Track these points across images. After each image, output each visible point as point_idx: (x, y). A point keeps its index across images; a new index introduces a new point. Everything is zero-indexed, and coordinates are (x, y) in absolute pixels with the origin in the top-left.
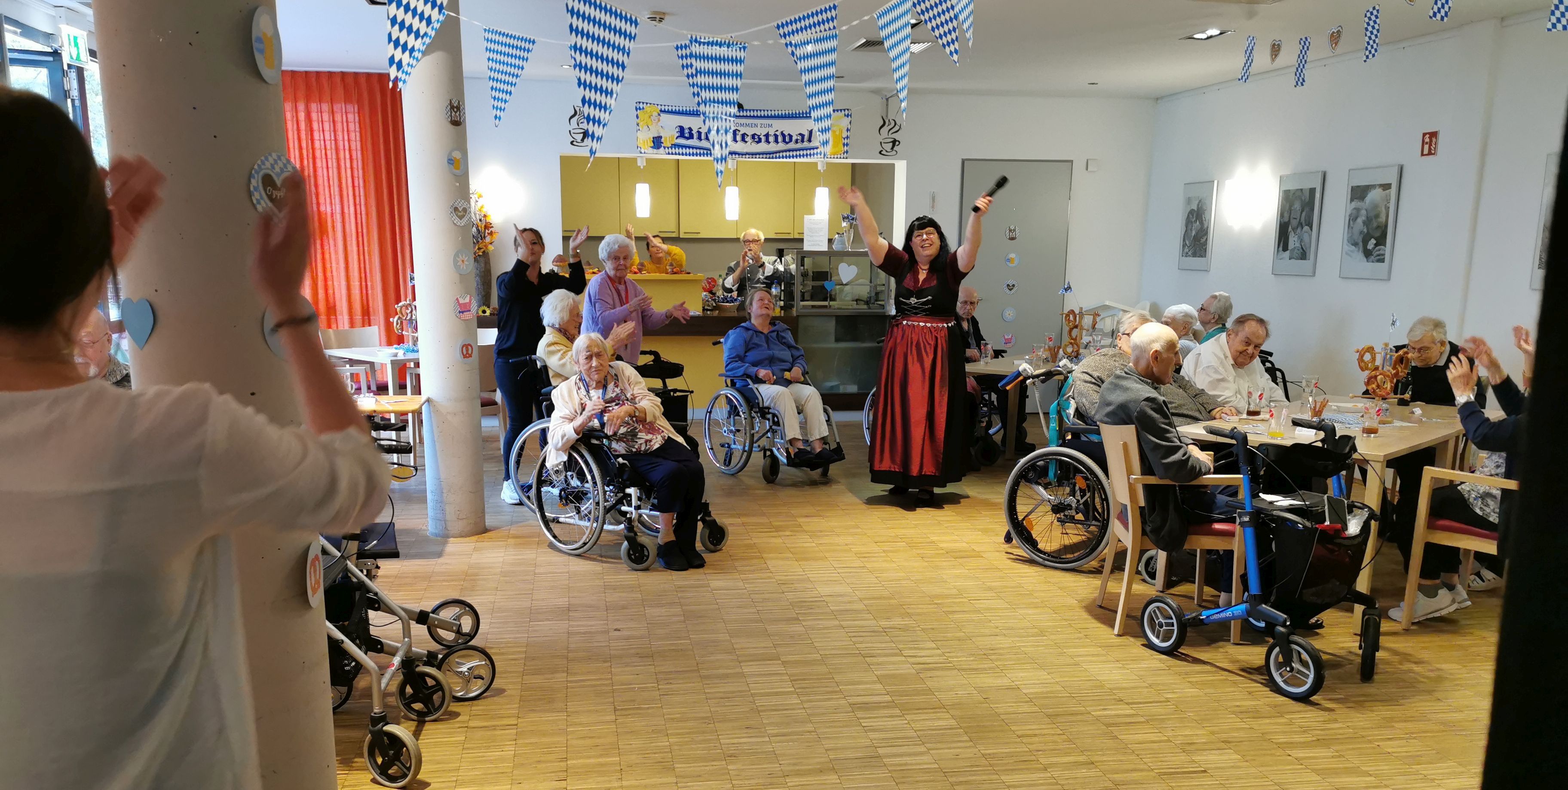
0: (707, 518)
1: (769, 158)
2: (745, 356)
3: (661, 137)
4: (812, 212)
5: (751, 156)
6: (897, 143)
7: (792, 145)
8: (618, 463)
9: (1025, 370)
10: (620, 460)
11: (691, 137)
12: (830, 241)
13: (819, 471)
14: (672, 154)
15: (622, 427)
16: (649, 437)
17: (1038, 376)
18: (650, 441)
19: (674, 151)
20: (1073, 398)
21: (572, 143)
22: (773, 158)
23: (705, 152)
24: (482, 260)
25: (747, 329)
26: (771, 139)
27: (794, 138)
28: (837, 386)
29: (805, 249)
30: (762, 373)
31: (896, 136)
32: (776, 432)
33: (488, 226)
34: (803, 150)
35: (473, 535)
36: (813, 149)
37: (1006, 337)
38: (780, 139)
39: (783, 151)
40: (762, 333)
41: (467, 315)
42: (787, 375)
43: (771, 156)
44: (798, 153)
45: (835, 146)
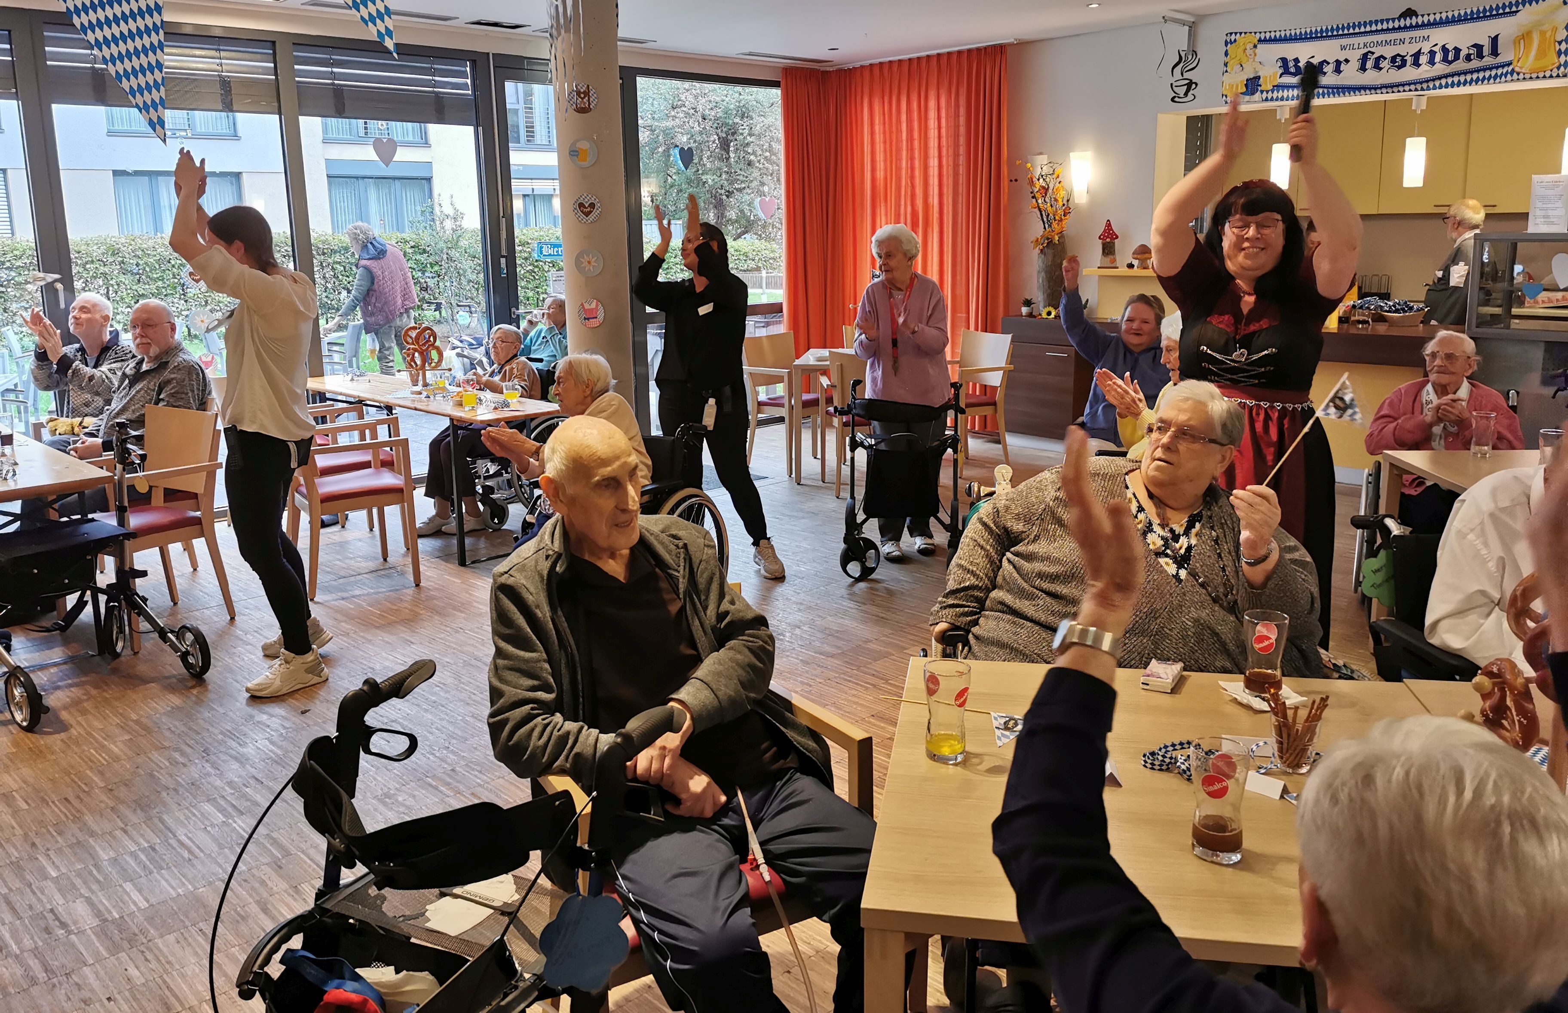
1: (1422, 89)
3: (1259, 78)
5: (1390, 90)
7: (1460, 65)
11: (1298, 71)
21: (1173, 100)
22: (1429, 89)
26: (1423, 59)
27: (1463, 54)
34: (1484, 70)
36: (1503, 66)
38: (1438, 57)
39: (1445, 77)
41: (594, 323)
43: (1425, 86)
44: (1475, 76)
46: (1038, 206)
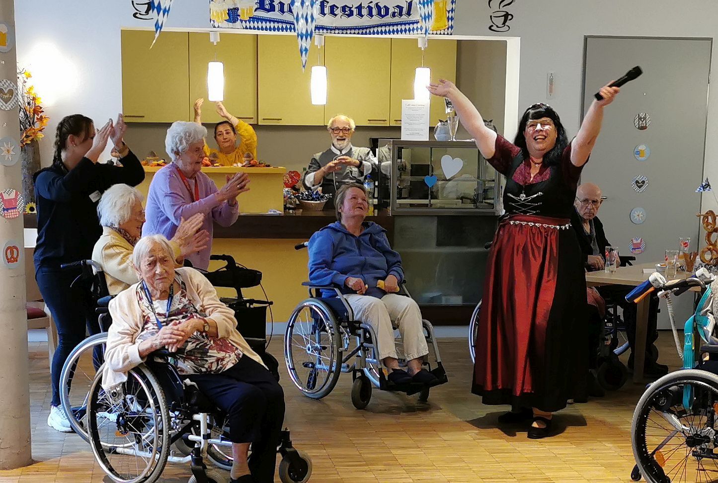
0: (288, 450)
1: (362, 34)
2: (333, 262)
3: (238, 9)
4: (411, 96)
5: (341, 31)
6: (510, 17)
7: (388, 19)
8: (185, 384)
9: (656, 280)
10: (188, 381)
11: (272, 9)
12: (432, 129)
13: (417, 395)
14: (250, 28)
15: (190, 344)
16: (221, 355)
17: (671, 287)
18: (223, 359)
19: (252, 25)
20: (712, 313)
21: (135, 15)
22: (366, 34)
23: (288, 27)
24: (30, 149)
25: (335, 230)
26: (365, 12)
27: (390, 12)
28: (439, 297)
29: (402, 140)
30: (352, 281)
31: (507, 9)
32: (368, 350)
33: (37, 110)
34: (401, 24)
35: (17, 467)
36: (413, 23)
37: (635, 242)
38: (374, 12)
39: (378, 26)
40: (353, 236)
41: (12, 214)
42: (381, 284)
43: (364, 31)
44: (395, 28)
45: (437, 20)
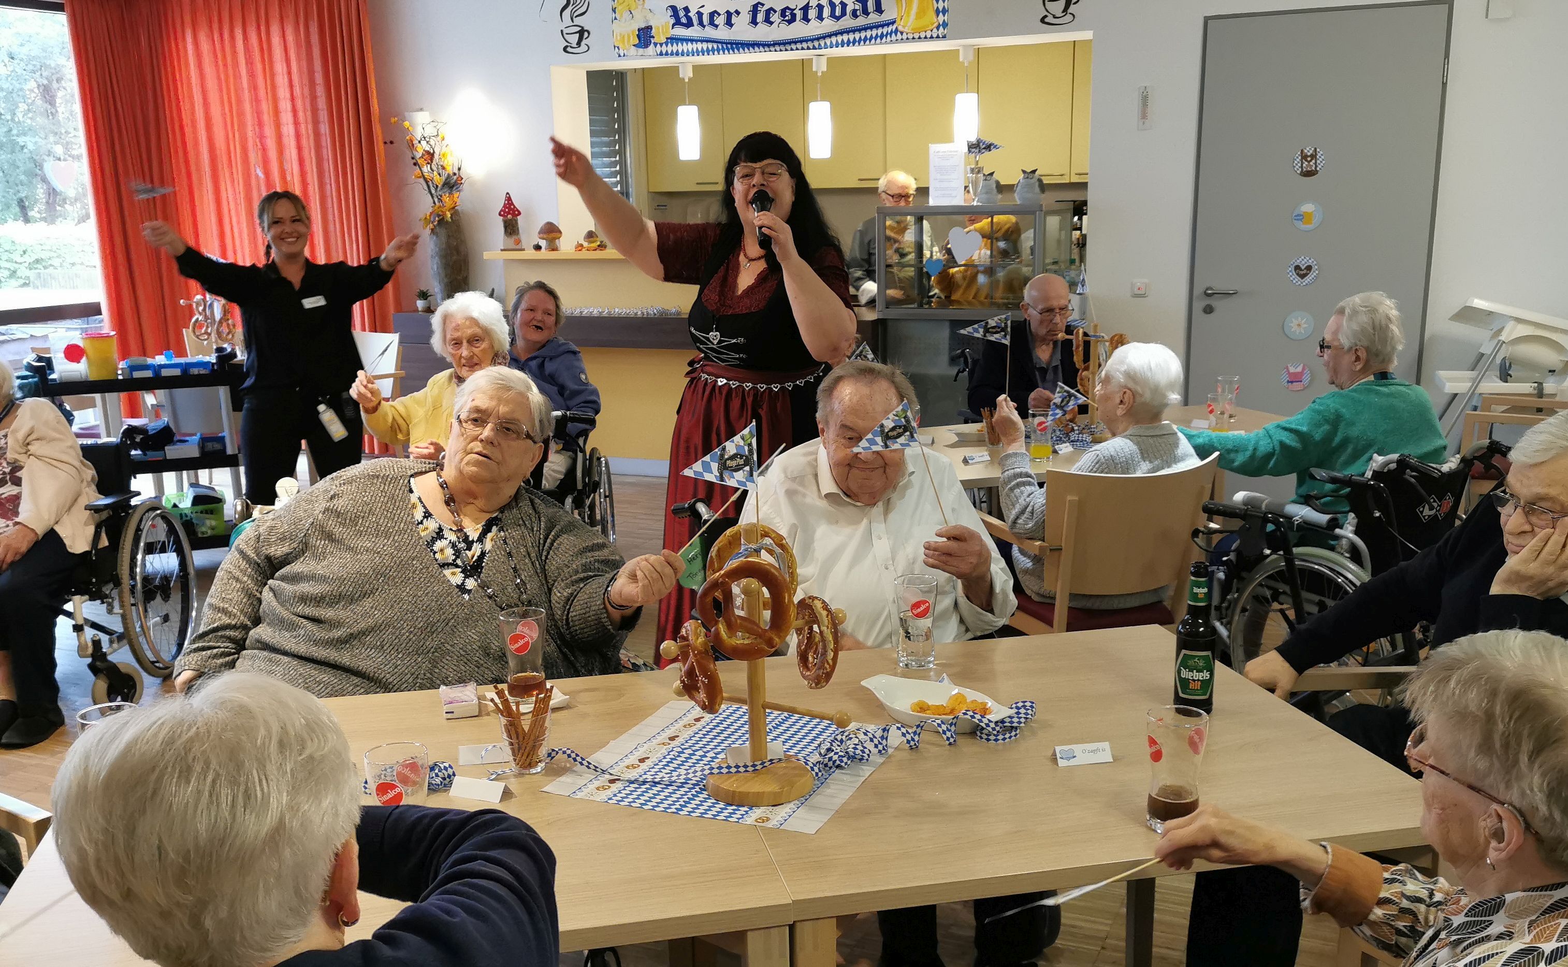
1: (814, 48)
5: (783, 48)
7: (847, 22)
11: (689, 24)
14: (666, 54)
19: (669, 49)
21: (565, 49)
22: (820, 47)
26: (812, 14)
27: (849, 9)
34: (869, 28)
36: (887, 25)
37: (1292, 370)
38: (826, 12)
39: (835, 35)
44: (863, 34)
45: (920, 16)
46: (423, 176)
